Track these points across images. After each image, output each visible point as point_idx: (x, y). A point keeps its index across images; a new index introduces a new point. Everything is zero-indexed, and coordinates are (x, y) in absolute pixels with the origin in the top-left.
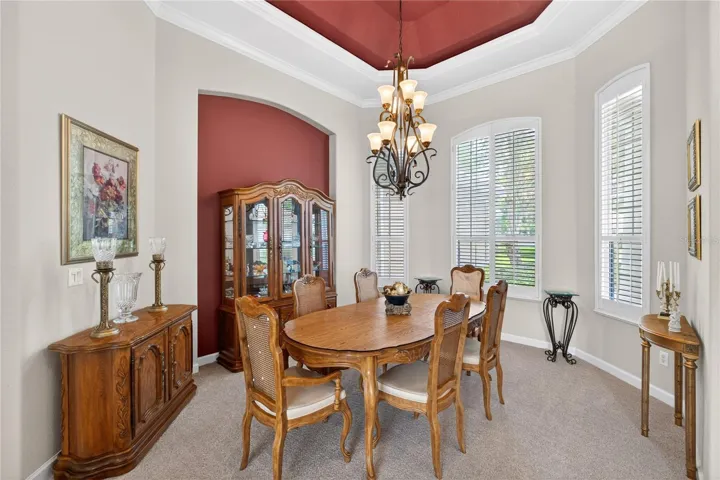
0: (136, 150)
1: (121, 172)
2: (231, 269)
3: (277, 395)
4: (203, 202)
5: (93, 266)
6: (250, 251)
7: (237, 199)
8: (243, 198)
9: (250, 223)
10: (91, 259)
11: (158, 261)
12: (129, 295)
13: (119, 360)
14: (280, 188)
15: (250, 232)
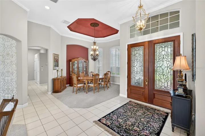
0: (58, 55)
1: (57, 59)
2: (71, 72)
3: (76, 83)
4: (67, 61)
5: (56, 70)
6: (74, 69)
7: (72, 61)
8: (73, 61)
9: (74, 64)
10: (56, 69)
11: (62, 70)
12: (60, 74)
13: (59, 80)
14: (79, 59)
15: (74, 66)
